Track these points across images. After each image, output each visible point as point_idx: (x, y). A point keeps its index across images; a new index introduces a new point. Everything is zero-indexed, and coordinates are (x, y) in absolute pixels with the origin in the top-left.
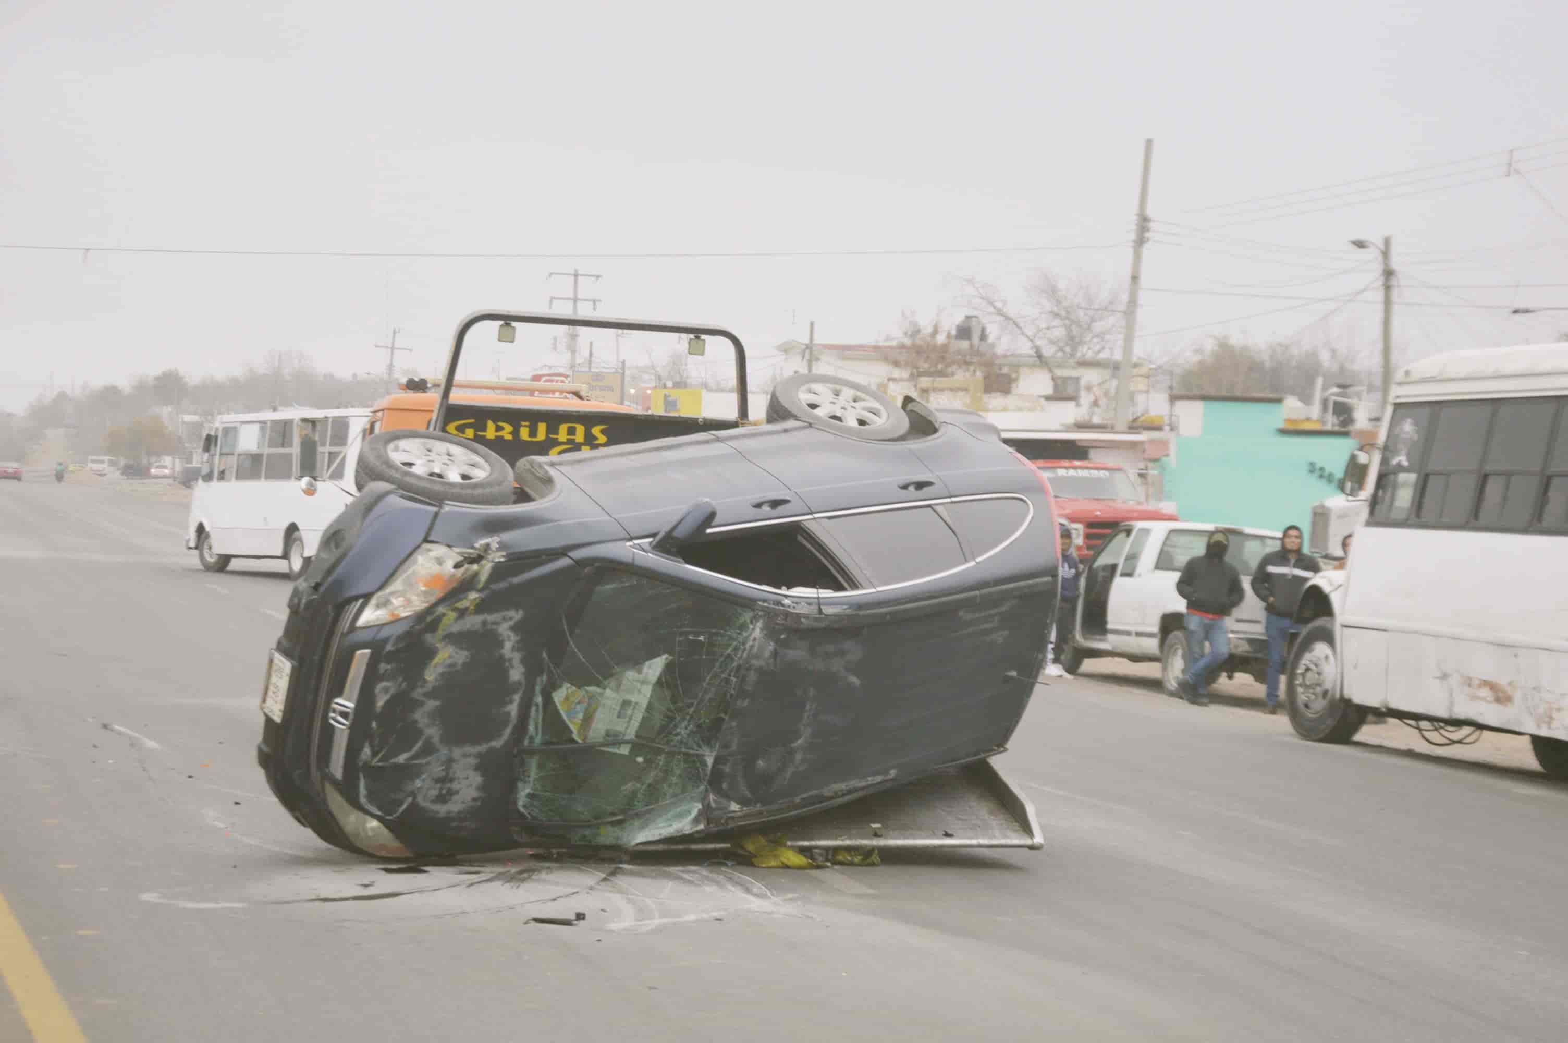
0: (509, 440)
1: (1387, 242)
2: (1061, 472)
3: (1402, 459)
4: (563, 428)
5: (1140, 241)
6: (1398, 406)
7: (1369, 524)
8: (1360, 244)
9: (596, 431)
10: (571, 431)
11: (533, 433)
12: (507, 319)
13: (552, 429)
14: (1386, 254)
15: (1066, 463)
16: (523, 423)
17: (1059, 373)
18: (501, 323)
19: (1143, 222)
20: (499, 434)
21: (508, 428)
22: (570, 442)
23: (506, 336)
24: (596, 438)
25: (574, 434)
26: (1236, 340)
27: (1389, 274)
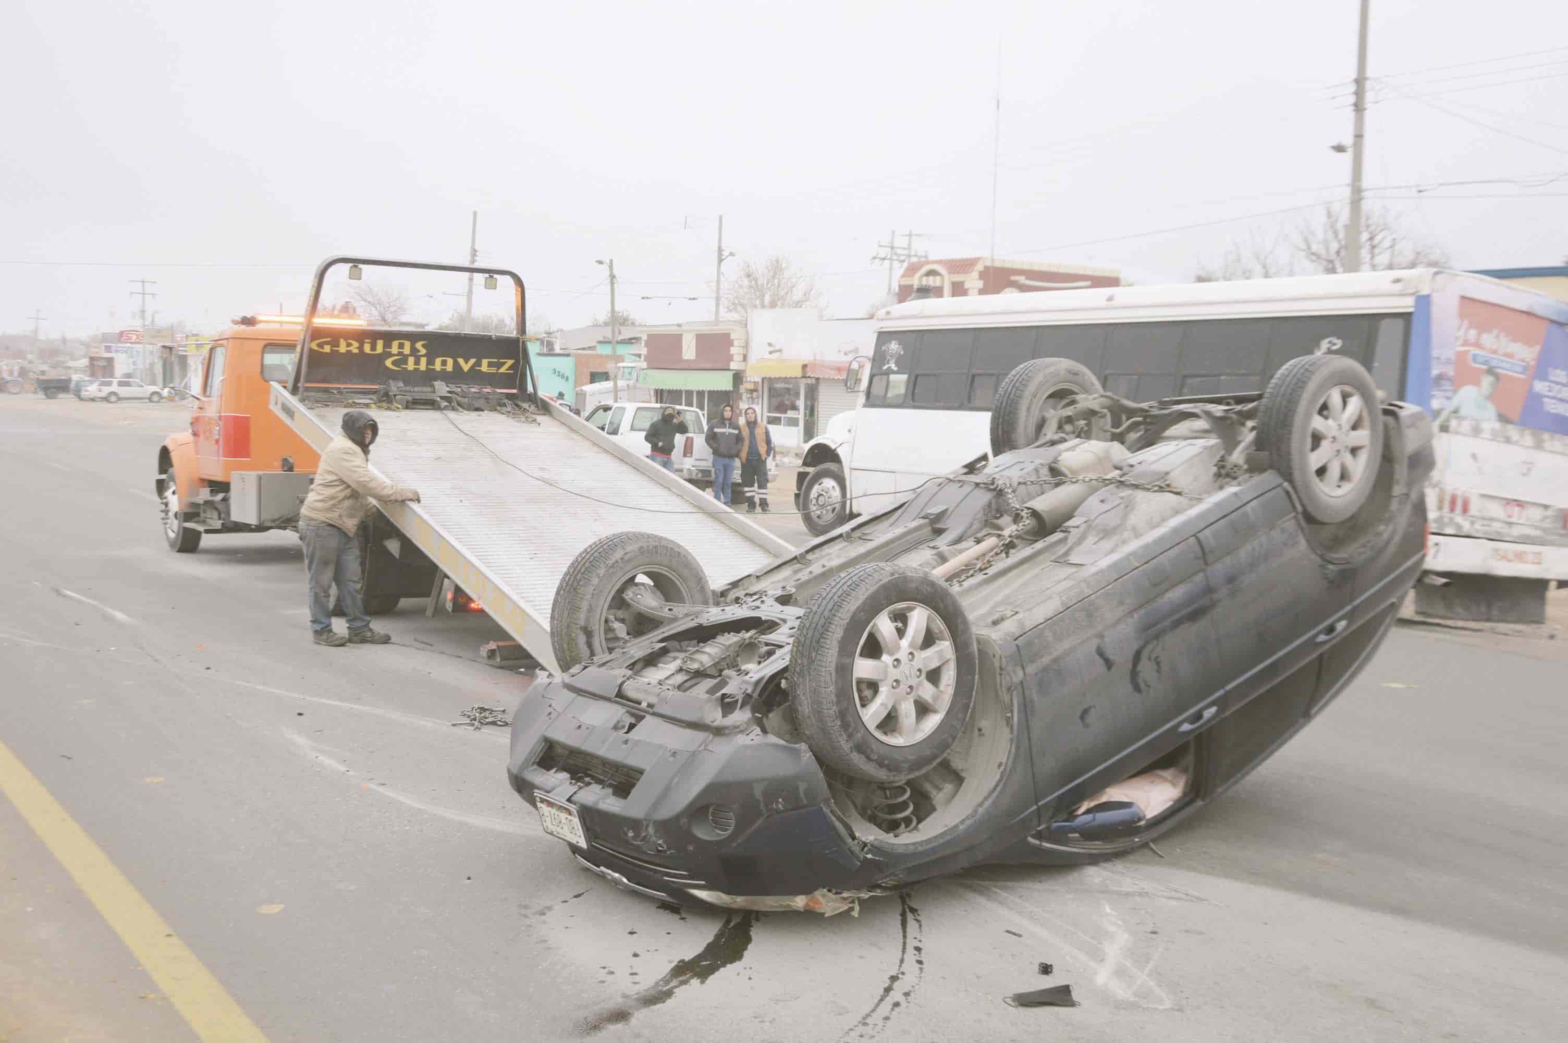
0: (356, 354)
1: (611, 261)
4: (395, 344)
6: (882, 333)
7: (865, 406)
8: (600, 262)
9: (419, 345)
10: (401, 346)
11: (373, 348)
13: (387, 345)
14: (611, 267)
16: (367, 341)
18: (351, 265)
20: (350, 348)
21: (356, 344)
22: (400, 354)
23: (355, 275)
24: (419, 351)
25: (403, 349)
27: (613, 277)
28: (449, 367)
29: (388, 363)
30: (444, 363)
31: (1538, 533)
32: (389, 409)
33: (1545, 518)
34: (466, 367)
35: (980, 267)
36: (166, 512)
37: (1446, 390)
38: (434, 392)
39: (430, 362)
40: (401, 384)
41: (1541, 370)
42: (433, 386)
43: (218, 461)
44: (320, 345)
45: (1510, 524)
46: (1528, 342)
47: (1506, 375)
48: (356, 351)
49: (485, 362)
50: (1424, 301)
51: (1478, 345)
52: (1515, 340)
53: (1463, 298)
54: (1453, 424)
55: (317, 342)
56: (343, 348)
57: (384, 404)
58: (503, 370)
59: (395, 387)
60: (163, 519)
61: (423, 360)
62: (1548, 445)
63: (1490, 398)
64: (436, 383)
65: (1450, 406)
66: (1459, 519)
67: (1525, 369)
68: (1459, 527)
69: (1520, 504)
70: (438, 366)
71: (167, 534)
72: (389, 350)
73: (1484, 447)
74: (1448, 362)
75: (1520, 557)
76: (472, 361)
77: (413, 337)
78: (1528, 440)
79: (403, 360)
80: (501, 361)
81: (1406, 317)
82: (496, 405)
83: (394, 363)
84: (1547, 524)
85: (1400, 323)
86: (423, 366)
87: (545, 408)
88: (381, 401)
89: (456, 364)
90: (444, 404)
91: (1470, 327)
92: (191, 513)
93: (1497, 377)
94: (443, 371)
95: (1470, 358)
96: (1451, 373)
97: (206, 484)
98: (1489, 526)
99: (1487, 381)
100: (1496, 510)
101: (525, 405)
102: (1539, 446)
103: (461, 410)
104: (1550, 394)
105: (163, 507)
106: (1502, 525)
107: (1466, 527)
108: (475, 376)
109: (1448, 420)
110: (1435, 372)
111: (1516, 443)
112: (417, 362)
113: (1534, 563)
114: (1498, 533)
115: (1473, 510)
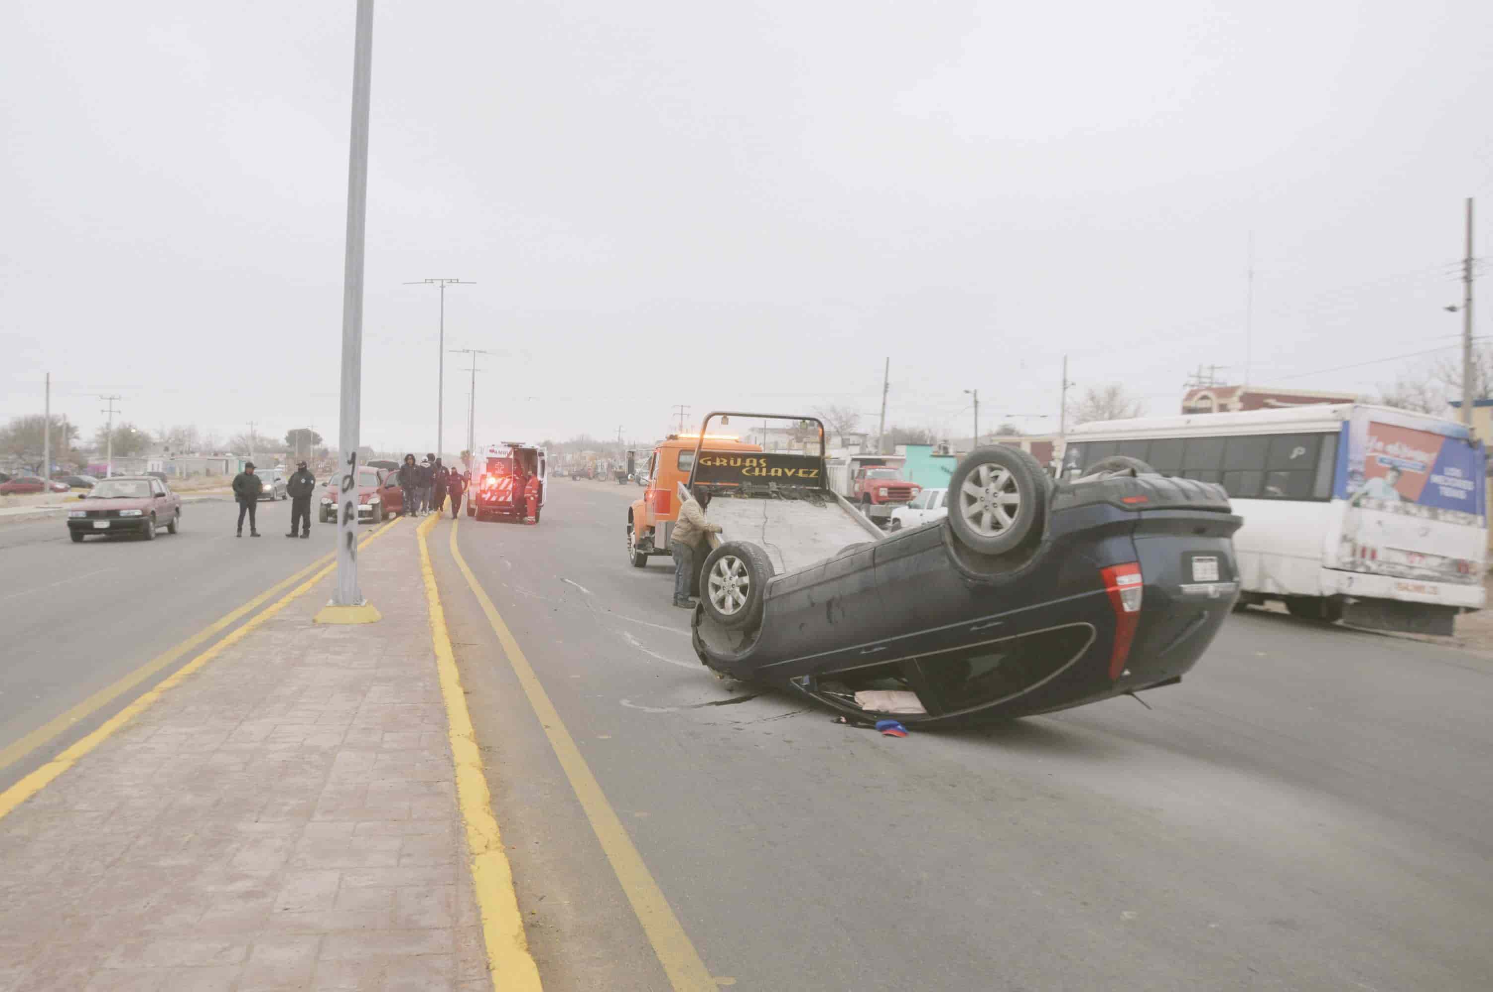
0: (725, 466)
1: (975, 391)
2: (877, 470)
3: (1073, 464)
4: (748, 460)
5: (886, 391)
6: (1069, 444)
8: (967, 392)
9: (762, 461)
10: (751, 461)
11: (735, 462)
12: (725, 415)
13: (744, 461)
14: (975, 395)
15: (879, 467)
16: (732, 459)
17: (845, 437)
18: (722, 416)
19: (886, 385)
20: (722, 463)
21: (725, 461)
22: (750, 466)
23: (725, 421)
24: (762, 465)
25: (752, 463)
26: (899, 427)
27: (976, 402)
28: (780, 474)
29: (744, 471)
30: (776, 471)
31: (1437, 574)
32: (741, 498)
33: (1441, 565)
34: (789, 474)
35: (1239, 393)
36: (630, 544)
37: (1357, 480)
38: (769, 488)
39: (768, 471)
40: (750, 484)
41: (1438, 468)
42: (768, 485)
43: (654, 515)
44: (706, 461)
45: (1411, 568)
46: (1427, 450)
47: (1409, 472)
48: (726, 464)
49: (801, 471)
50: (1346, 424)
51: (1384, 452)
52: (1415, 449)
53: (1373, 423)
54: (1363, 502)
55: (704, 459)
56: (718, 463)
57: (739, 496)
58: (812, 475)
59: (747, 485)
60: (628, 548)
61: (764, 470)
62: (1442, 517)
63: (1393, 485)
64: (770, 483)
65: (1360, 491)
66: (1368, 562)
67: (1424, 468)
68: (1368, 568)
69: (1421, 555)
70: (773, 473)
71: (631, 556)
72: (744, 464)
73: (1388, 517)
74: (1360, 463)
75: (1419, 589)
76: (793, 470)
77: (759, 457)
78: (1425, 512)
79: (752, 469)
80: (811, 470)
81: (1337, 434)
82: (804, 496)
83: (747, 471)
84: (1444, 569)
85: (1333, 437)
86: (764, 473)
87: (834, 498)
88: (736, 493)
89: (784, 473)
90: (775, 495)
91: (1378, 440)
92: (641, 545)
93: (1399, 473)
94: (776, 476)
95: (1378, 460)
96: (1361, 469)
97: (649, 528)
98: (1393, 568)
99: (1391, 476)
100: (1402, 559)
101: (824, 497)
102: (1435, 517)
103: (782, 498)
104: (1446, 484)
105: (629, 542)
106: (1405, 568)
107: (1374, 567)
108: (795, 479)
109: (1359, 499)
110: (1351, 468)
111: (1415, 515)
112: (761, 471)
113: (1430, 593)
114: (1401, 573)
115: (1380, 556)
